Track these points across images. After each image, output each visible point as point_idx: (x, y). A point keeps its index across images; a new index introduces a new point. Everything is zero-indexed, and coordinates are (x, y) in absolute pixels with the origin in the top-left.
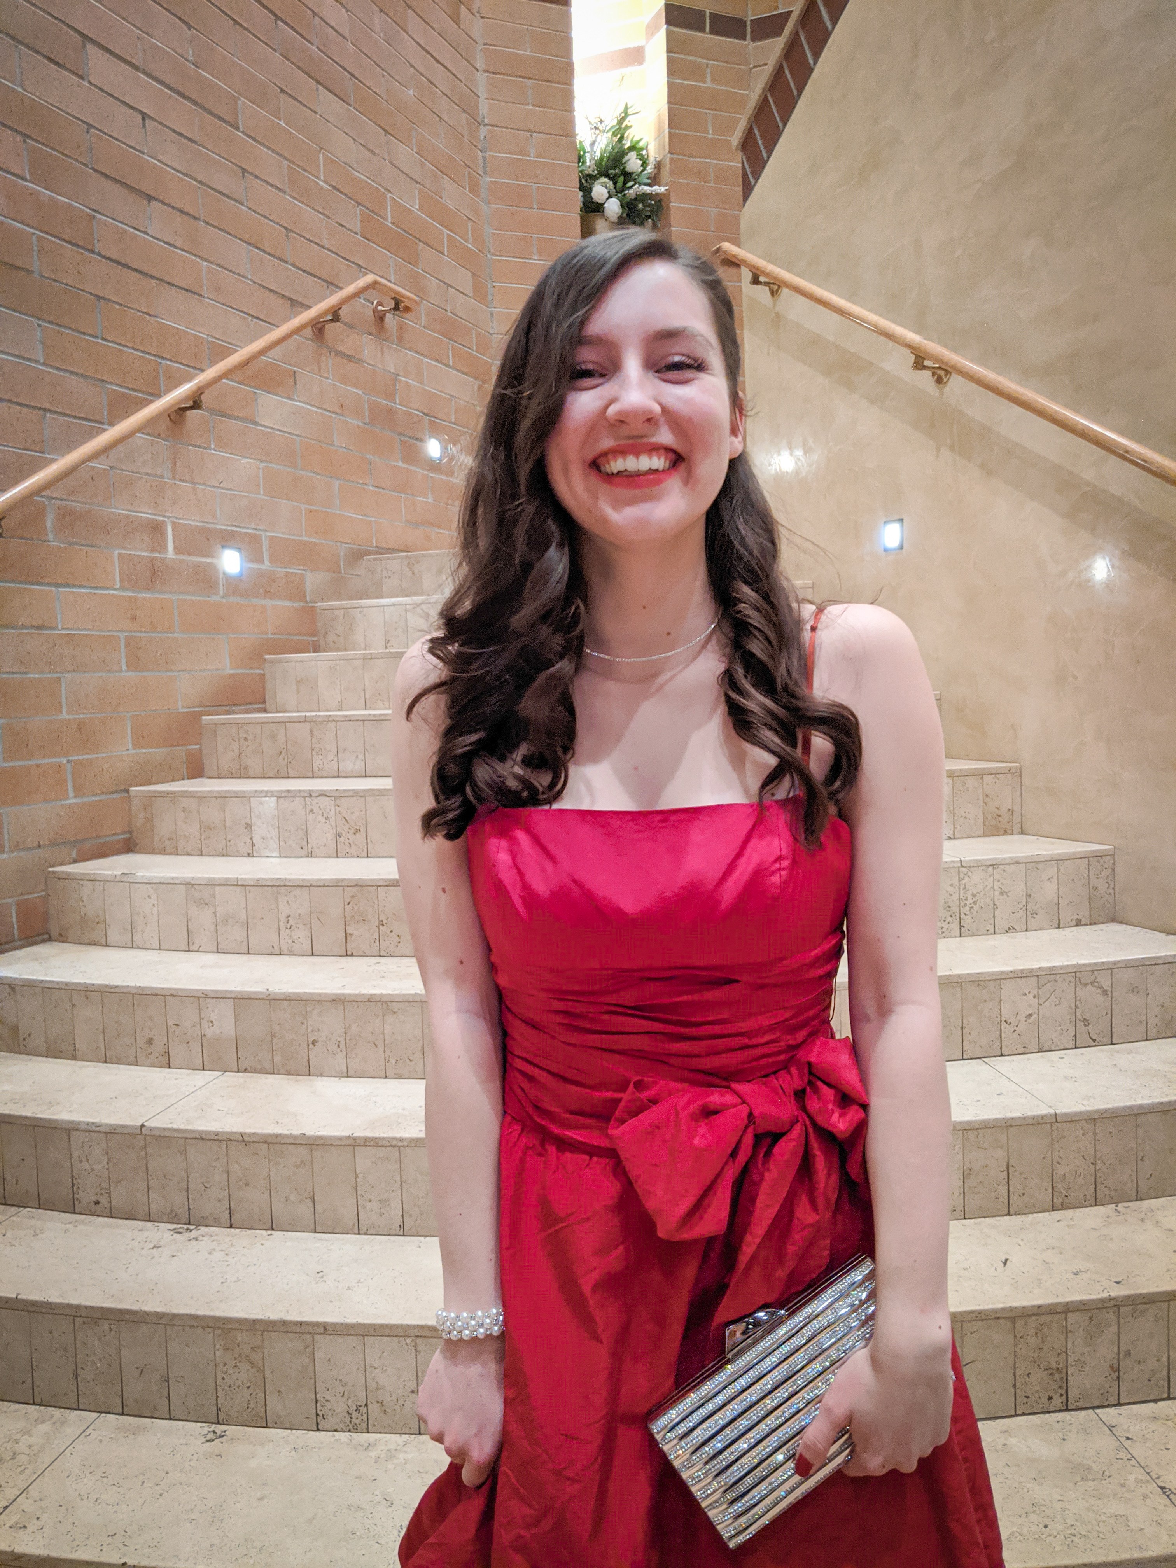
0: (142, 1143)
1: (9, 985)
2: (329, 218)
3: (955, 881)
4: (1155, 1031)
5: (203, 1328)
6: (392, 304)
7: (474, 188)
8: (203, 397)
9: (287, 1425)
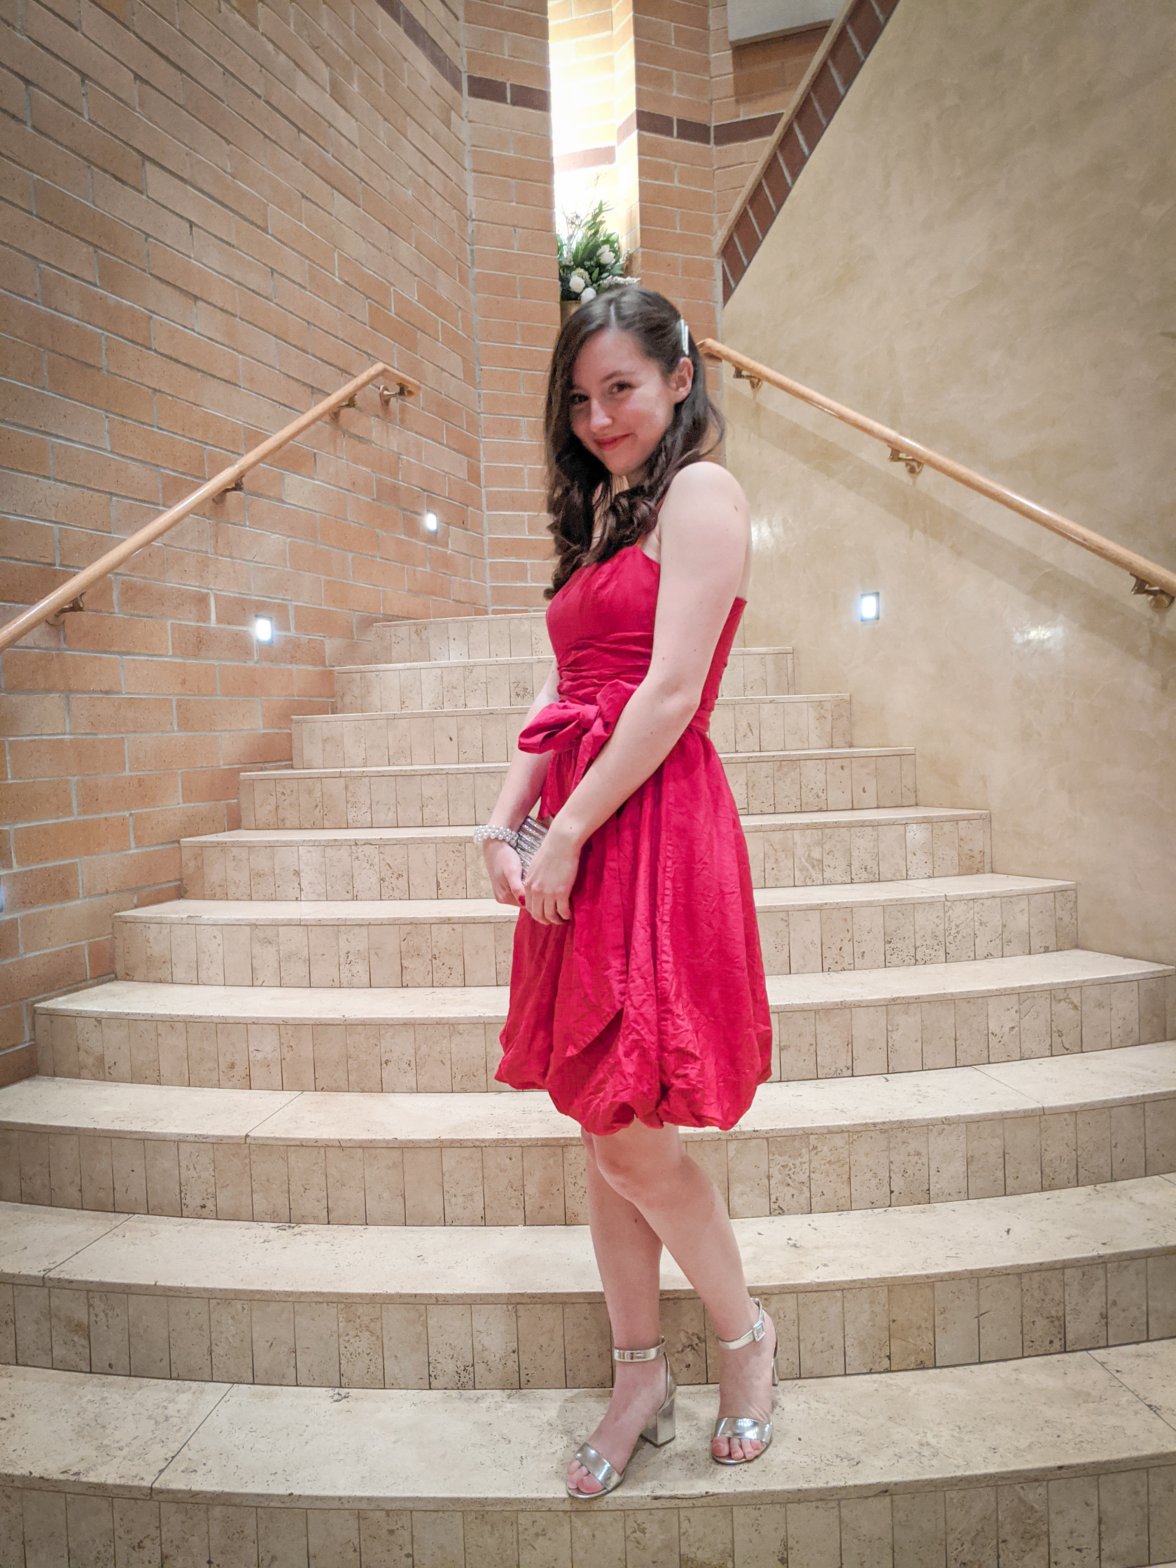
0: (247, 1151)
2: (343, 311)
3: (944, 916)
4: (1118, 1040)
5: (328, 1303)
6: (398, 389)
7: (463, 280)
9: (403, 1386)
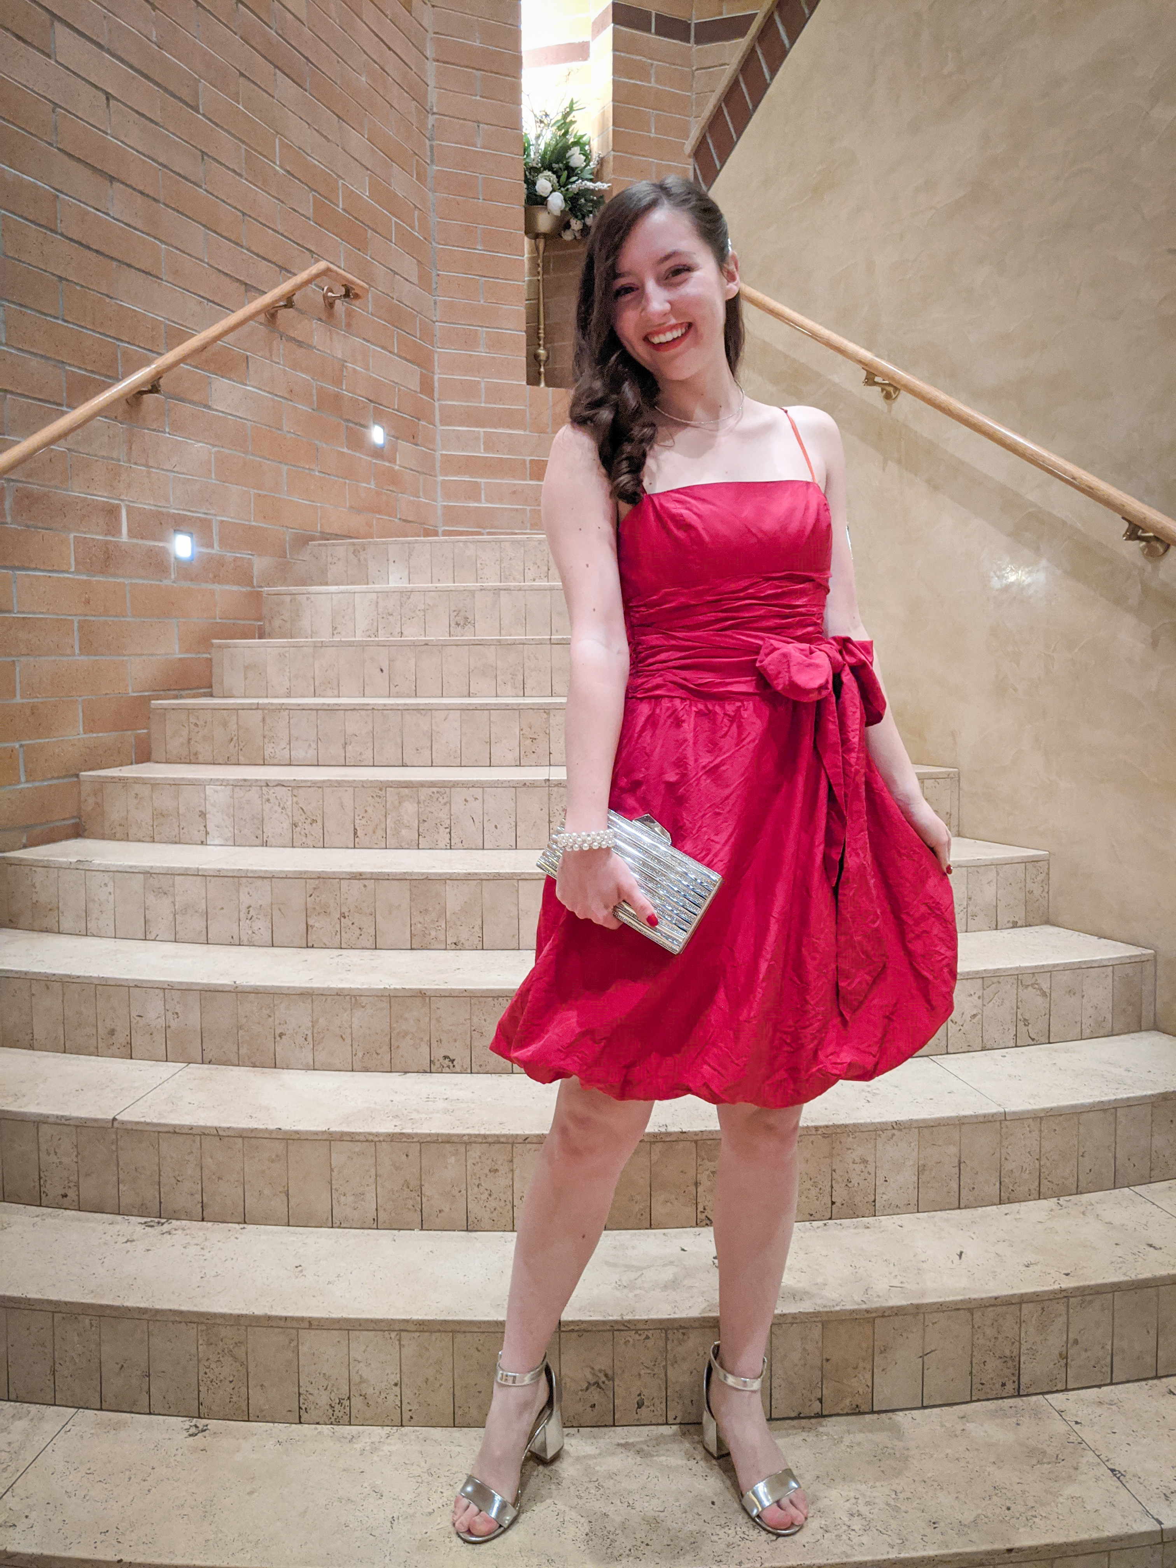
0: (114, 1137)
2: (282, 202)
4: (1088, 1031)
5: (186, 1323)
6: (342, 291)
7: (421, 177)
8: (160, 381)
9: (270, 1420)
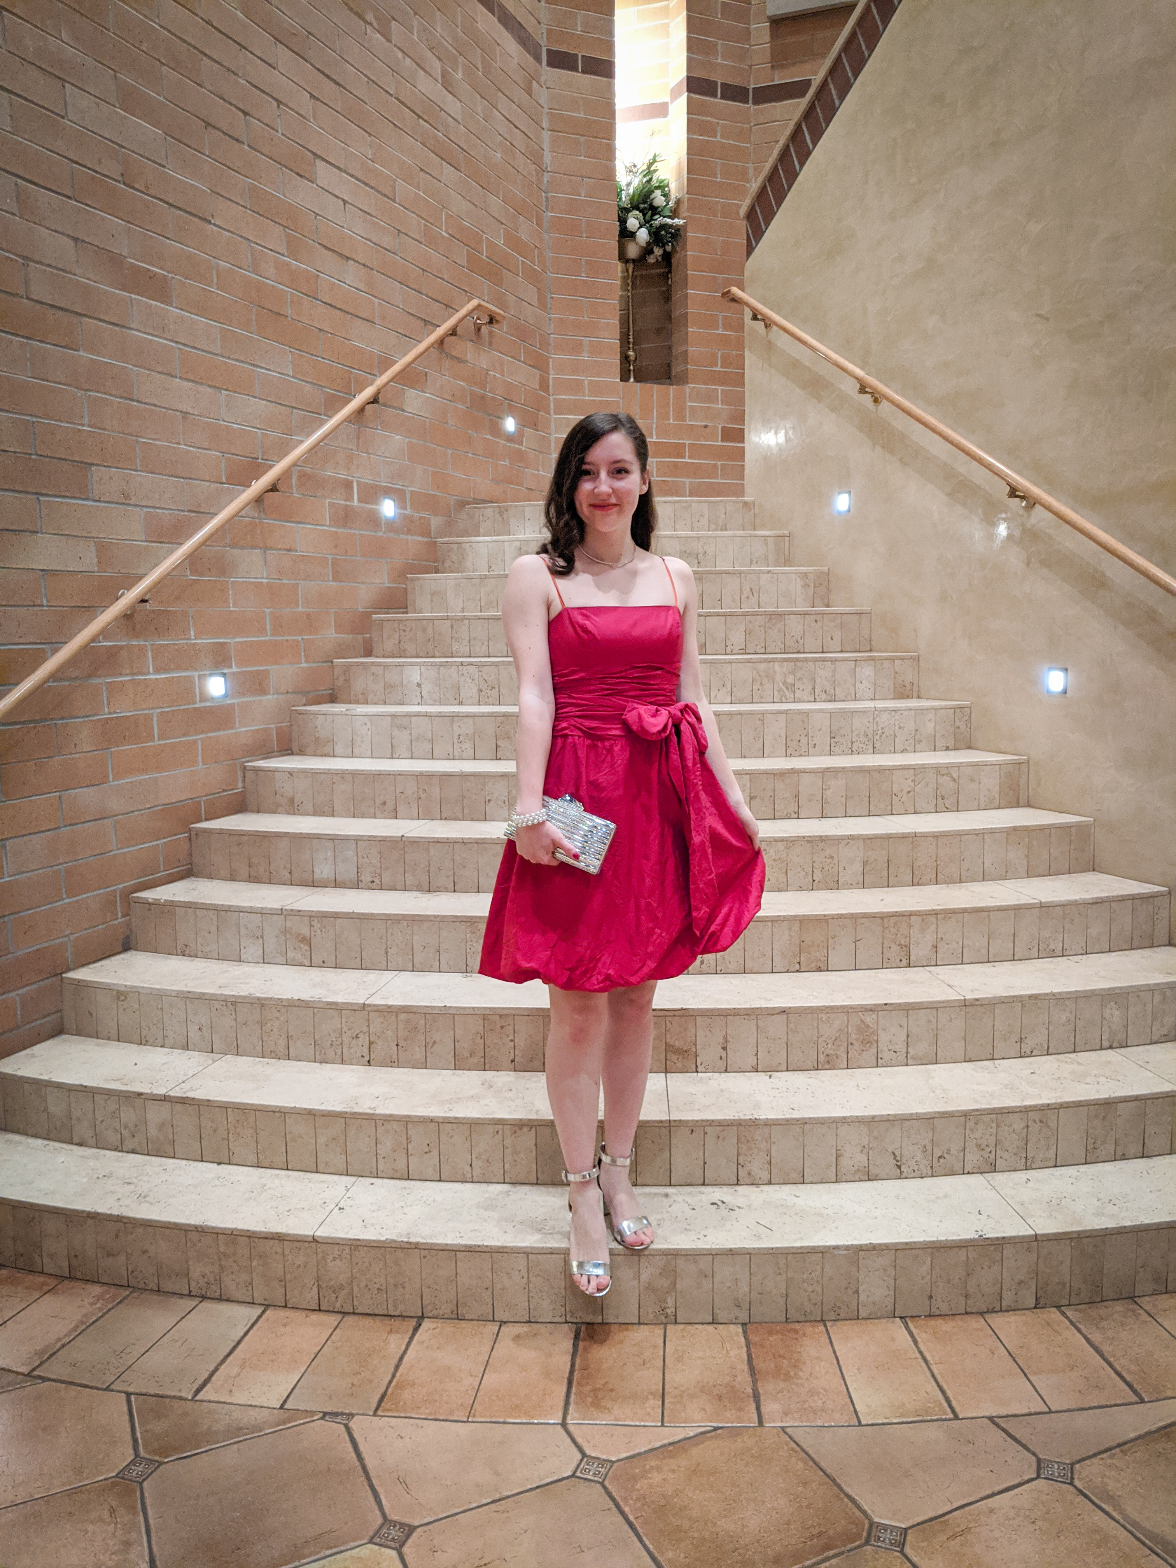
1: (289, 773)
2: (447, 258)
3: (871, 720)
6: (487, 319)
7: (539, 223)
8: (380, 395)
